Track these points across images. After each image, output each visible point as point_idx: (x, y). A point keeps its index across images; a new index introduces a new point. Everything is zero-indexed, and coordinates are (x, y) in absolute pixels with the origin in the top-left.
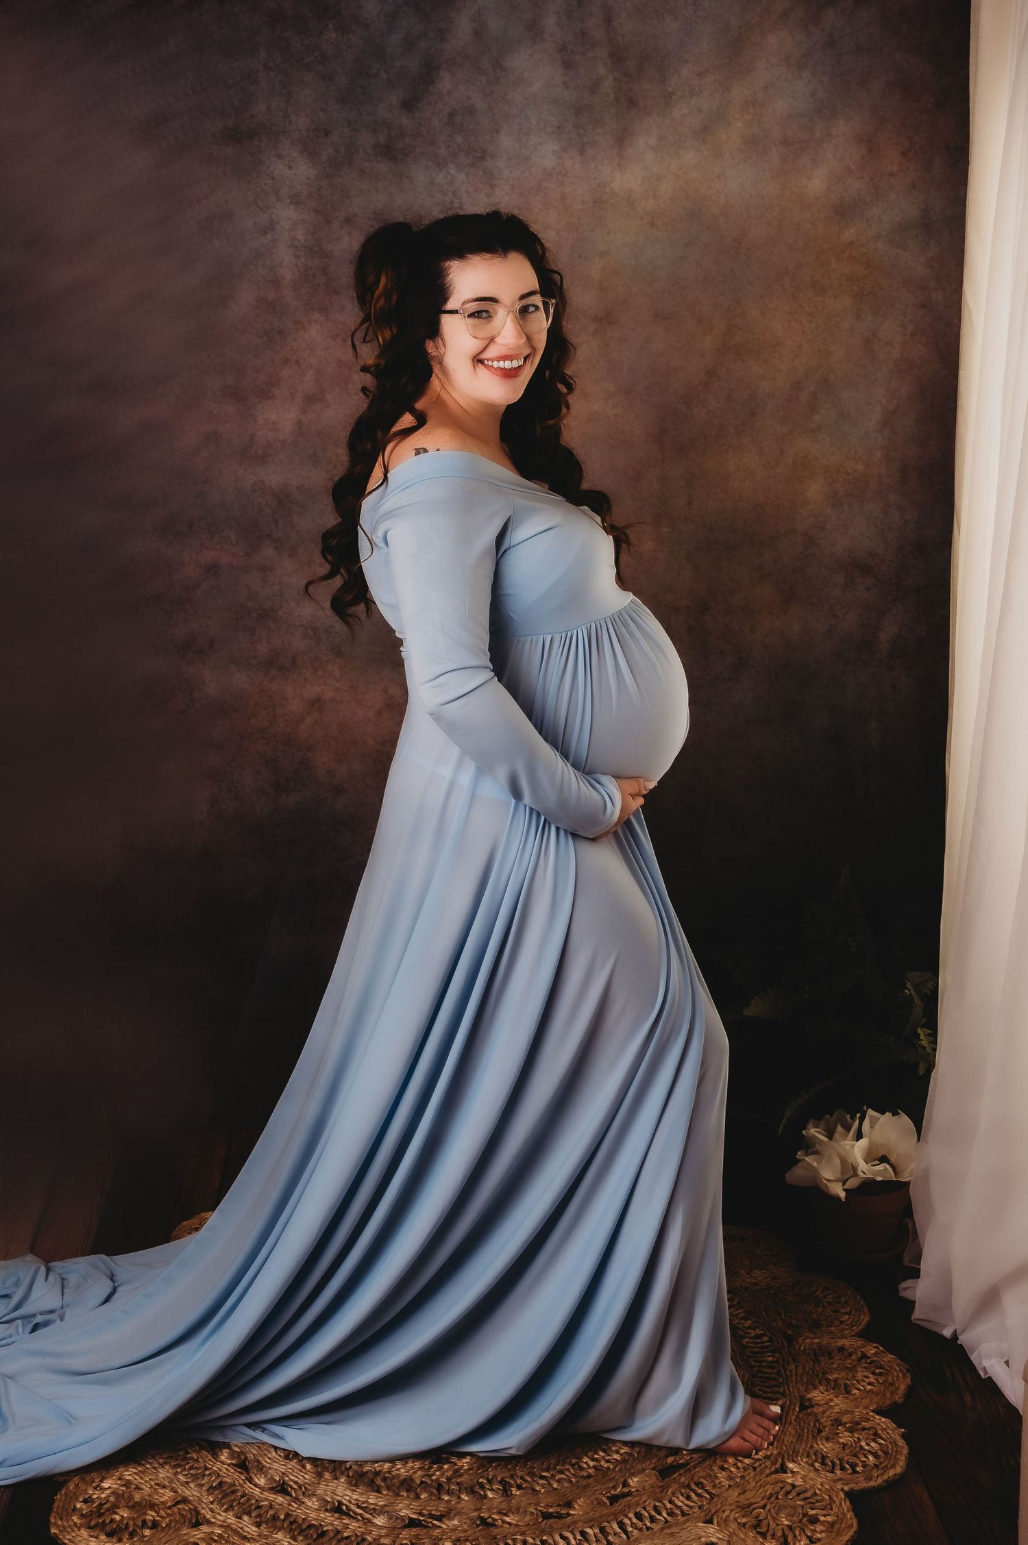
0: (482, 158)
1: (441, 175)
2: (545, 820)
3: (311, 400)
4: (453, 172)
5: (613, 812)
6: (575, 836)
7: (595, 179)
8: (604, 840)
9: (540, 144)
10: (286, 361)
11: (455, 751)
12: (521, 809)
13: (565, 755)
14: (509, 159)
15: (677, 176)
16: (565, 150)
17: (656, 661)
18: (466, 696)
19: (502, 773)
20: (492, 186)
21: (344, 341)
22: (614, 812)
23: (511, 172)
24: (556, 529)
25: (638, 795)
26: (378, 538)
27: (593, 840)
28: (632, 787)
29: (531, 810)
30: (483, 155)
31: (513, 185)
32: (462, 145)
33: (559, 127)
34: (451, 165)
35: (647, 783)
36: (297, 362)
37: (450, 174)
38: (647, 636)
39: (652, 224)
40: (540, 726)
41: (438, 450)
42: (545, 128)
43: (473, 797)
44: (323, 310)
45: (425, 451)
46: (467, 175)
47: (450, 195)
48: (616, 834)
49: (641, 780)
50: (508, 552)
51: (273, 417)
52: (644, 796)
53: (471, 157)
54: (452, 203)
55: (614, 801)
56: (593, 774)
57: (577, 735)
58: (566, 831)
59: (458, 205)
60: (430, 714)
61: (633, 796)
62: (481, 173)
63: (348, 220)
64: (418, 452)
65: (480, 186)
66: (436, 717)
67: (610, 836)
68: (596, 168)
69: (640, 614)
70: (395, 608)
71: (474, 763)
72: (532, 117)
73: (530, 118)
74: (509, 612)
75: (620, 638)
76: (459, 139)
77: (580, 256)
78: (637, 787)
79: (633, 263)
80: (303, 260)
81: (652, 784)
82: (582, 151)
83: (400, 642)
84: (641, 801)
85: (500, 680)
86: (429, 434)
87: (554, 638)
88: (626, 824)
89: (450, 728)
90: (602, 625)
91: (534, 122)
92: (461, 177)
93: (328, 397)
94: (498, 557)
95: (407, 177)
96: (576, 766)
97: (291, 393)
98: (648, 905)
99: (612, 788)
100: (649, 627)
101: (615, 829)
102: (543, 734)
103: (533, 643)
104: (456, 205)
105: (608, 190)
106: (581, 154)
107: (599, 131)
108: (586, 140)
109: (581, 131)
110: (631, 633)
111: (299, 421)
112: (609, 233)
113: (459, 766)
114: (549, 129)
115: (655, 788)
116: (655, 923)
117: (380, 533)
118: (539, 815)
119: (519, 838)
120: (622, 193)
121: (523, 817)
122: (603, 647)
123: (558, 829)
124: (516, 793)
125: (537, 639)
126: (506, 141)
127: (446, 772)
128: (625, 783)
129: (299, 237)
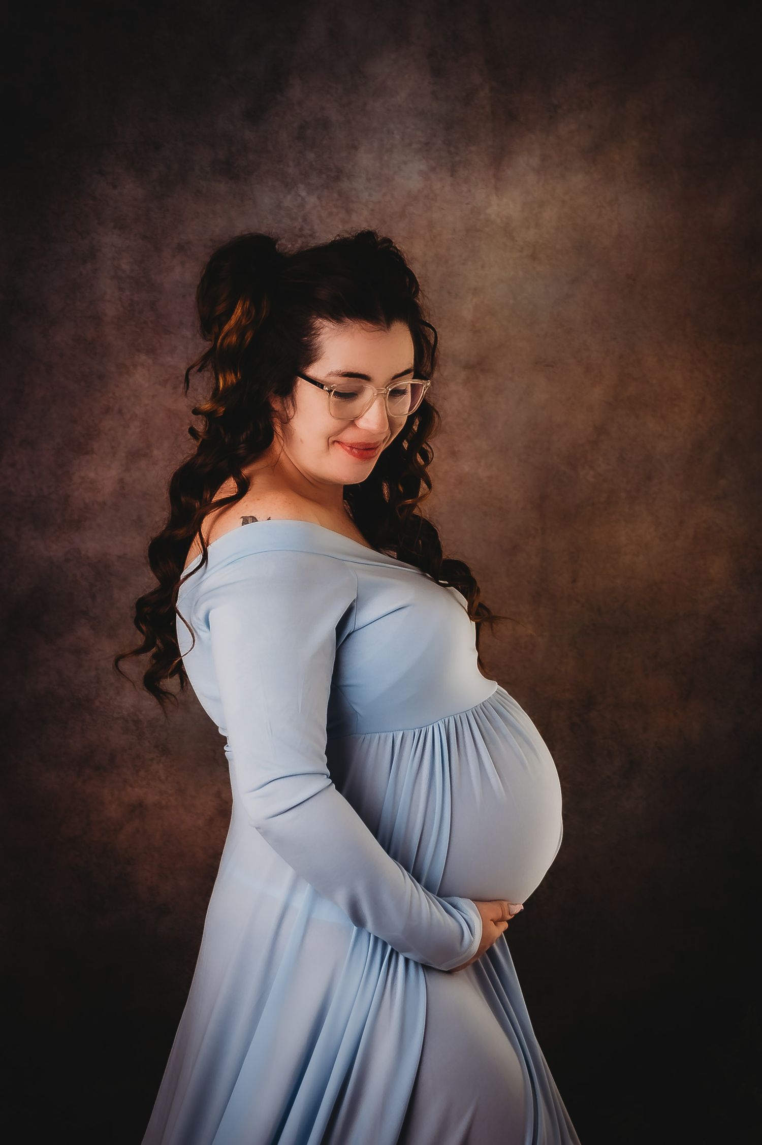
0: (337, 178)
1: (289, 197)
2: (392, 950)
3: (135, 456)
4: (303, 193)
5: (471, 943)
6: (427, 968)
7: (467, 204)
8: (462, 972)
9: (405, 163)
10: (107, 410)
11: (289, 873)
12: (365, 937)
13: (417, 875)
14: (369, 180)
15: (563, 202)
16: (433, 169)
17: (526, 762)
18: (297, 808)
19: (341, 897)
20: (349, 211)
21: (175, 388)
22: (474, 942)
23: (370, 195)
24: (408, 608)
25: (502, 920)
26: (197, 621)
27: (450, 972)
28: (494, 911)
29: (376, 939)
30: (339, 175)
31: (372, 210)
32: (314, 163)
33: (427, 144)
34: (301, 186)
35: (512, 907)
36: (120, 411)
37: (300, 196)
38: (517, 732)
39: (533, 257)
40: (388, 844)
41: (269, 519)
42: (410, 144)
43: (308, 921)
44: (152, 351)
45: (254, 519)
46: (319, 198)
47: (300, 220)
48: (476, 966)
49: (505, 903)
50: (352, 636)
51: (92, 475)
52: (508, 921)
53: (324, 176)
54: (301, 229)
55: (472, 928)
56: (449, 897)
57: (432, 853)
58: (416, 963)
59: (309, 232)
60: (257, 828)
61: (496, 922)
62: (335, 195)
63: (181, 248)
64: (245, 521)
65: (335, 210)
66: (264, 832)
67: (470, 968)
68: (470, 191)
69: (507, 707)
70: (217, 700)
71: (309, 884)
72: (396, 132)
73: (393, 133)
74: (353, 705)
75: (485, 734)
76: (311, 156)
77: (449, 293)
78: (501, 912)
79: (512, 302)
80: (128, 293)
81: (518, 908)
82: (453, 172)
83: (224, 740)
84: (505, 926)
85: (339, 789)
86: (258, 500)
87: (405, 736)
88: (488, 952)
89: (279, 843)
90: (462, 719)
91: (398, 137)
92: (312, 200)
93: (156, 452)
94: (338, 647)
95: (250, 199)
96: (428, 887)
97: (113, 447)
98: (512, 1049)
99: (472, 913)
100: (516, 719)
101: (475, 960)
102: (392, 852)
103: (381, 742)
104: (307, 232)
105: (482, 217)
106: (452, 176)
107: (473, 148)
108: (457, 159)
109: (452, 149)
110: (497, 729)
111: (121, 481)
112: (483, 267)
113: (293, 888)
114: (415, 146)
115: (521, 912)
116: (519, 1066)
117: (201, 614)
118: (385, 945)
119: (364, 963)
120: (499, 221)
121: (366, 946)
122: (465, 746)
123: (407, 961)
124: (357, 919)
125: (386, 736)
126: (365, 159)
127: (279, 894)
128: (486, 907)
129: (124, 267)
